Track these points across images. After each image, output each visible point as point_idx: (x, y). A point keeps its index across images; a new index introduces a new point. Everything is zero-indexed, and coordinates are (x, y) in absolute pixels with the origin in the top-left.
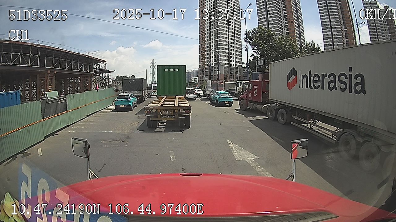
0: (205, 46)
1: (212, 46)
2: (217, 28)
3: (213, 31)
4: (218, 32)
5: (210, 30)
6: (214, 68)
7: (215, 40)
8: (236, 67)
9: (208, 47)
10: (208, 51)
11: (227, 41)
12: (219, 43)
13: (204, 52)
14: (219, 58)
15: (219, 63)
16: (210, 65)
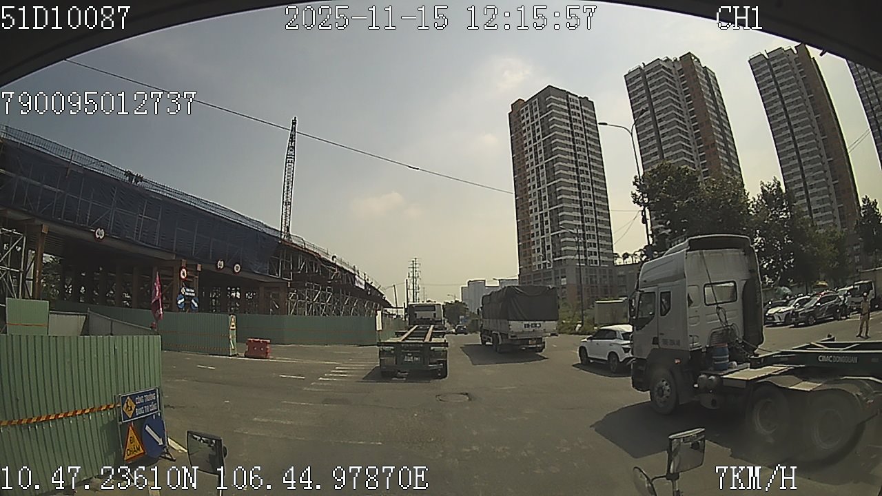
0: (531, 224)
1: (547, 223)
2: (555, 180)
3: (546, 189)
4: (558, 189)
5: (538, 187)
6: (553, 272)
7: (552, 208)
8: (602, 265)
9: (537, 227)
10: (537, 235)
11: (578, 209)
12: (560, 214)
13: (529, 239)
14: (563, 249)
15: (565, 260)
16: (545, 267)
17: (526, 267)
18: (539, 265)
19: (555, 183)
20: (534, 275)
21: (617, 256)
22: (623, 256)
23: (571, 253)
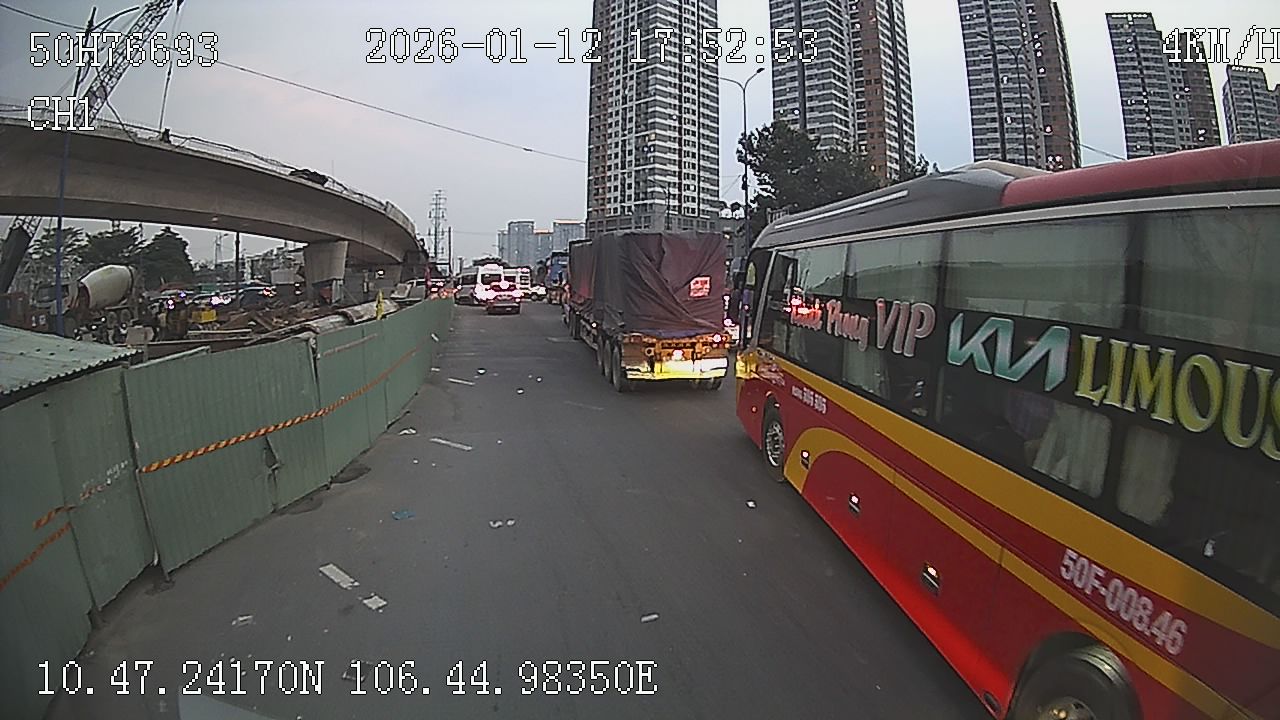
0: (609, 152)
1: (630, 153)
2: (648, 97)
3: (635, 107)
4: (650, 110)
5: (623, 104)
6: (633, 221)
8: (701, 216)
9: (616, 157)
10: (616, 168)
11: (675, 138)
13: (604, 172)
14: (649, 190)
15: (651, 205)
16: (623, 212)
17: (597, 211)
18: (616, 210)
19: (647, 102)
20: (607, 221)
21: (723, 205)
22: (732, 205)
23: (660, 196)
